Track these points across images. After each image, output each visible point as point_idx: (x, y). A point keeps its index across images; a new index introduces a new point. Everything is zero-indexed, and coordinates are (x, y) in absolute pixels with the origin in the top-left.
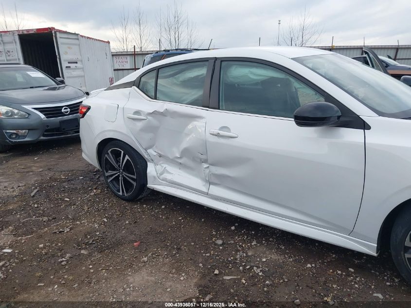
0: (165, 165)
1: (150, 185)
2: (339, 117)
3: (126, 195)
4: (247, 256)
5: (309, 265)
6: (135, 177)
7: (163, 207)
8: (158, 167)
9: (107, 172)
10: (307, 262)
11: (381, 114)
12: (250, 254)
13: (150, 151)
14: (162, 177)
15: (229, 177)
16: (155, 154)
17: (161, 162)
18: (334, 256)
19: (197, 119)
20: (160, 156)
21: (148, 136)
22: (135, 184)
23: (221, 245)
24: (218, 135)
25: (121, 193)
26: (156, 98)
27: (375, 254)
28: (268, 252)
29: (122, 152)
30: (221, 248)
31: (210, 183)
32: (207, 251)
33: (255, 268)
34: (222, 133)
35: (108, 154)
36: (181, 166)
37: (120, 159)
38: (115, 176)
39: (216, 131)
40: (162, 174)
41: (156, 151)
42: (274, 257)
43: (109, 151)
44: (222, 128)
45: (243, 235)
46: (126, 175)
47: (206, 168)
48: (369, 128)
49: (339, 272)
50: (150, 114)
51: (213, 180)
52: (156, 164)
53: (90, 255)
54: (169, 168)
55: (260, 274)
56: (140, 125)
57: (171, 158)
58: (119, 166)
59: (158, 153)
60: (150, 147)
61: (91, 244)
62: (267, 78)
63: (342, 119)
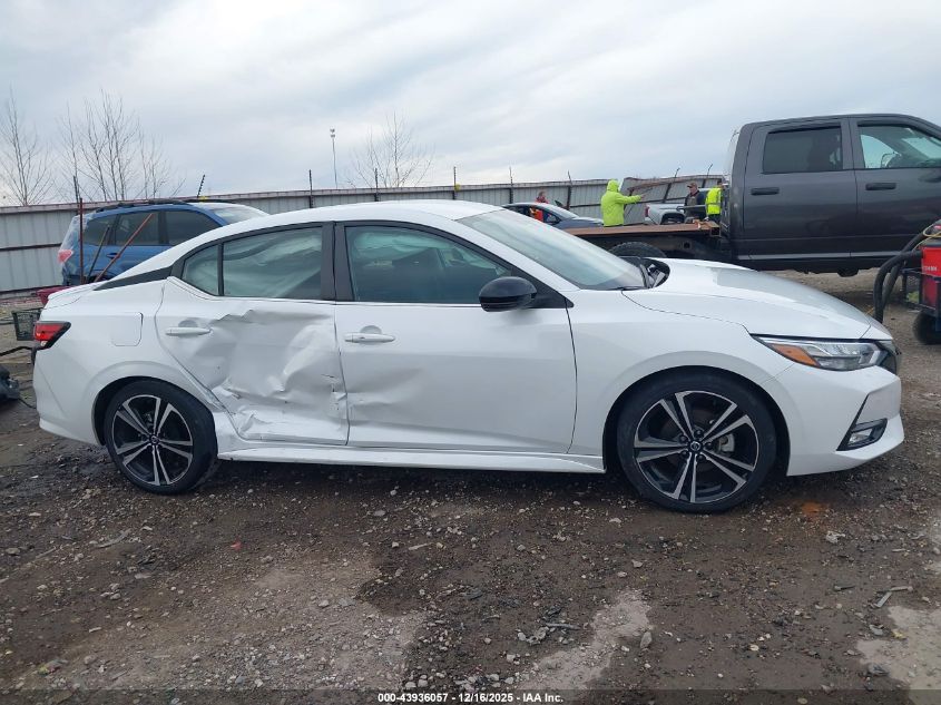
0: (250, 413)
1: (224, 453)
2: (534, 295)
3: (169, 483)
4: (431, 519)
5: (522, 510)
6: (190, 444)
7: (250, 491)
8: (237, 417)
9: (119, 447)
10: (517, 507)
11: (582, 286)
12: (434, 516)
13: (219, 390)
14: (246, 434)
15: (385, 405)
16: (228, 394)
17: (243, 407)
18: (551, 493)
19: (317, 321)
20: (240, 396)
21: (211, 363)
22: (189, 456)
23: (385, 516)
24: (361, 341)
25: (157, 482)
26: (222, 293)
27: (602, 471)
28: (459, 509)
29: (159, 400)
30: (386, 520)
31: (350, 423)
32: (363, 528)
33: (449, 529)
34: (368, 336)
35: (123, 409)
36: (286, 406)
37: (153, 416)
38: (139, 451)
39: (357, 336)
40: (246, 428)
41: (231, 387)
42: (470, 511)
43: (126, 404)
44: (366, 329)
45: (413, 497)
46: (168, 444)
47: (342, 399)
48: (572, 305)
49: (563, 508)
50: (216, 322)
51: (355, 416)
52: (231, 413)
53: (156, 578)
54: (260, 414)
55: (460, 533)
56: (194, 344)
57: (264, 395)
58: (151, 429)
59: (235, 392)
60: (219, 383)
61: (147, 563)
62: (422, 250)
63: (538, 297)
